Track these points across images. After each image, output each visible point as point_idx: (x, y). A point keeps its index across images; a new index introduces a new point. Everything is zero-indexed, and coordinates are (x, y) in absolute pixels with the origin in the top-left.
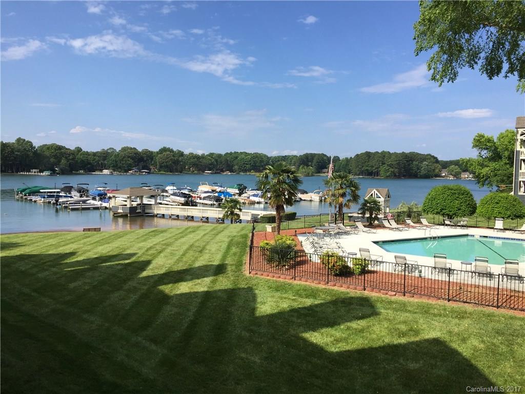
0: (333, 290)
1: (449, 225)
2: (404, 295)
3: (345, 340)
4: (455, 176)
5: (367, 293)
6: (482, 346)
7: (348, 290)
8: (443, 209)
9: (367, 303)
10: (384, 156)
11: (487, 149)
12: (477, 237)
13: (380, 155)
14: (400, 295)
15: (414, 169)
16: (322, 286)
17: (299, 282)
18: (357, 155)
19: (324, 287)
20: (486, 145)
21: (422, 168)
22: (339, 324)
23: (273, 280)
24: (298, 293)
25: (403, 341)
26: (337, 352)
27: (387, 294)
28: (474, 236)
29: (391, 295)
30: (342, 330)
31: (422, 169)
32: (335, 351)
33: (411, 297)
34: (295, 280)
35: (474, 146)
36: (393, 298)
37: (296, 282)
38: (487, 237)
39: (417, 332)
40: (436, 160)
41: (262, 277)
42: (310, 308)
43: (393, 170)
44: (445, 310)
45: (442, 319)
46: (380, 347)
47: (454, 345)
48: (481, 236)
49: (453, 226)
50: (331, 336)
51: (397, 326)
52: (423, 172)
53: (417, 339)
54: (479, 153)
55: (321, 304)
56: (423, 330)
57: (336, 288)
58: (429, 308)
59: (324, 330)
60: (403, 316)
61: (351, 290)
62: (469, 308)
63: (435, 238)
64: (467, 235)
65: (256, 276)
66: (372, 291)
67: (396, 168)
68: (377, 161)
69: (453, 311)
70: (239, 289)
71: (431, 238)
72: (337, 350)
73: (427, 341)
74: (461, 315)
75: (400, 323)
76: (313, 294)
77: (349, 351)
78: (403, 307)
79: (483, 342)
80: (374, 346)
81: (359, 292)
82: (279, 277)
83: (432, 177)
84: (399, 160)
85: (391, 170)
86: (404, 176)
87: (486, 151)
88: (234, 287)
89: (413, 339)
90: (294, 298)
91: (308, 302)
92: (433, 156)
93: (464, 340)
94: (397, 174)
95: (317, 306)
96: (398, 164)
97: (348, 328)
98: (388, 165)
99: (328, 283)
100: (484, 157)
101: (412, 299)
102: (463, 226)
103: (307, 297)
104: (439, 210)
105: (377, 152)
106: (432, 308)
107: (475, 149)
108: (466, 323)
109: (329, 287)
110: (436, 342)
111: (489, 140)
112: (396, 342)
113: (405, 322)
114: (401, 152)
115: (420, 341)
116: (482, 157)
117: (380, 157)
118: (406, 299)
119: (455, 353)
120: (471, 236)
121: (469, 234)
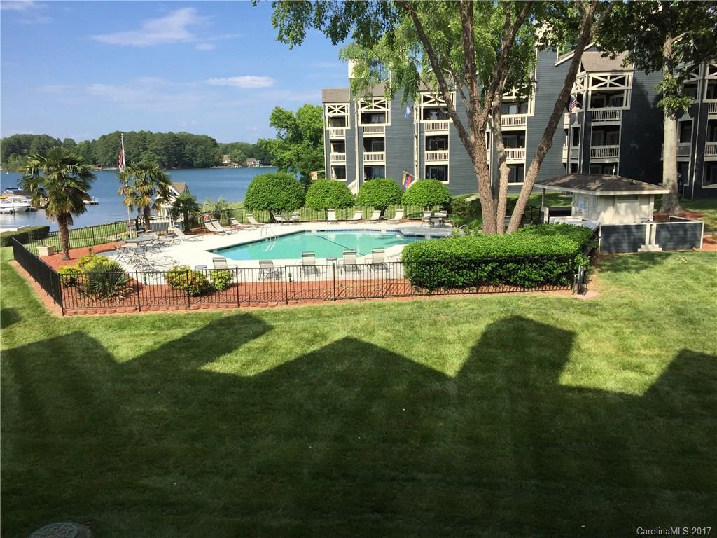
0: (200, 313)
1: (280, 222)
2: (287, 303)
3: (255, 361)
4: (239, 163)
5: (244, 309)
6: (389, 335)
7: (219, 310)
8: (270, 203)
9: (250, 319)
10: (145, 138)
11: (287, 127)
12: (314, 232)
13: (139, 137)
14: (282, 304)
15: (187, 155)
16: (182, 312)
17: (147, 313)
18: (104, 137)
19: (185, 312)
20: (286, 123)
21: (197, 154)
22: (236, 348)
23: (107, 317)
24: (155, 325)
25: (315, 348)
26: (255, 376)
27: (267, 305)
28: (310, 231)
29: (272, 306)
30: (243, 352)
31: (198, 156)
32: (251, 375)
33: (295, 303)
34: (140, 311)
35: (272, 124)
36: (276, 309)
37: (142, 314)
38: (324, 231)
39: (324, 337)
40: (215, 144)
41: (87, 315)
42: (185, 339)
43: (159, 157)
44: (336, 309)
45: (340, 319)
46: (296, 360)
47: (366, 339)
48: (318, 231)
49: (284, 222)
50: (236, 362)
51: (300, 336)
52: (199, 161)
53: (328, 342)
54: (279, 133)
55: (195, 332)
56: (327, 333)
57: (200, 311)
58: (319, 311)
59: (223, 358)
60: (299, 325)
61: (223, 310)
62: (356, 303)
63: (273, 238)
64: (304, 231)
65: (76, 316)
66: (249, 305)
67: (163, 155)
68: (136, 144)
69: (344, 310)
70: (61, 337)
71: (269, 239)
72: (253, 373)
73: (338, 342)
74: (355, 312)
75: (300, 332)
76: (177, 323)
77: (266, 371)
78: (292, 316)
79: (388, 331)
80: (290, 360)
81: (233, 310)
82: (115, 311)
83: (212, 166)
84: (167, 144)
85: (156, 157)
86: (176, 166)
87: (285, 130)
88: (51, 336)
89: (324, 344)
90: (154, 332)
91: (178, 333)
92: (210, 138)
93: (371, 333)
94: (166, 163)
95: (191, 335)
96: (166, 149)
97: (250, 350)
98: (151, 151)
99: (189, 306)
100: (284, 138)
101: (297, 306)
102: (296, 222)
103: (171, 327)
104: (266, 205)
105: (133, 133)
106: (322, 310)
107: (273, 127)
108: (363, 318)
109: (192, 311)
110: (347, 340)
111: (289, 118)
112: (309, 351)
113: (305, 330)
114: (167, 132)
115: (332, 344)
116: (281, 138)
117: (139, 139)
118: (290, 307)
119: (369, 347)
120: (308, 231)
121: (306, 229)
